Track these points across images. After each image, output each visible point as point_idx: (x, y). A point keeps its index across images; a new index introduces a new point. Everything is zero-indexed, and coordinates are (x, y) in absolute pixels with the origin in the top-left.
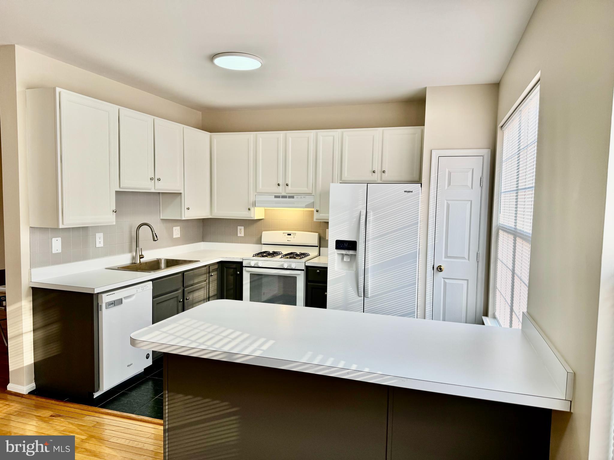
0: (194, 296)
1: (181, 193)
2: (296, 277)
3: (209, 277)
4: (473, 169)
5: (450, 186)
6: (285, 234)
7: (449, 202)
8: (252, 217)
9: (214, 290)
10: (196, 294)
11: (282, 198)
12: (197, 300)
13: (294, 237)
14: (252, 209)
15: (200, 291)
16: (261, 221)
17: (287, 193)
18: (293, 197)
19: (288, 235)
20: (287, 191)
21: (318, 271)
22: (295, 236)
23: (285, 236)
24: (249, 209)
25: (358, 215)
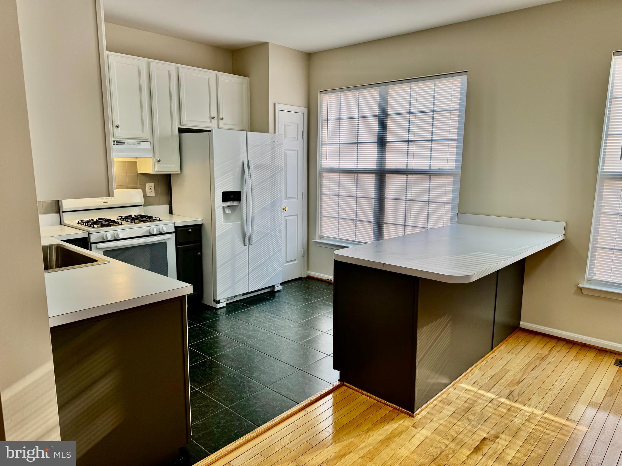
2: (166, 242)
4: (298, 124)
5: (286, 137)
7: (286, 151)
11: (117, 144)
18: (123, 143)
20: (117, 135)
21: (190, 230)
25: (241, 164)
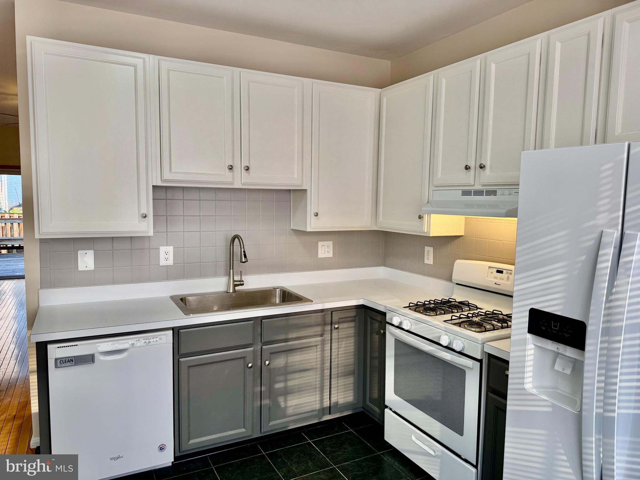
0: (289, 361)
1: (306, 190)
2: (465, 372)
3: (331, 330)
6: (491, 270)
8: (424, 233)
9: (345, 353)
10: (297, 357)
11: (474, 195)
12: (298, 367)
13: (508, 278)
14: (426, 217)
15: (306, 354)
16: (457, 241)
17: (483, 185)
18: (494, 193)
19: (498, 271)
20: (485, 180)
22: (510, 275)
23: (492, 273)
24: (420, 217)
